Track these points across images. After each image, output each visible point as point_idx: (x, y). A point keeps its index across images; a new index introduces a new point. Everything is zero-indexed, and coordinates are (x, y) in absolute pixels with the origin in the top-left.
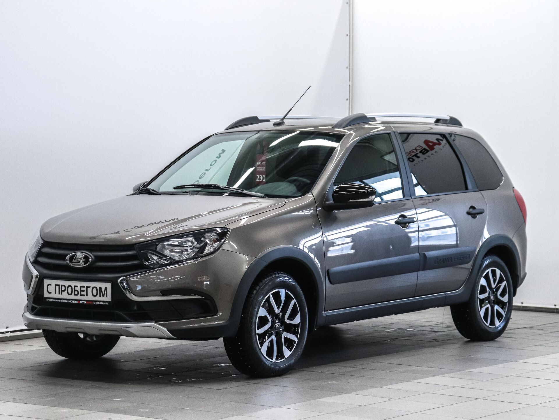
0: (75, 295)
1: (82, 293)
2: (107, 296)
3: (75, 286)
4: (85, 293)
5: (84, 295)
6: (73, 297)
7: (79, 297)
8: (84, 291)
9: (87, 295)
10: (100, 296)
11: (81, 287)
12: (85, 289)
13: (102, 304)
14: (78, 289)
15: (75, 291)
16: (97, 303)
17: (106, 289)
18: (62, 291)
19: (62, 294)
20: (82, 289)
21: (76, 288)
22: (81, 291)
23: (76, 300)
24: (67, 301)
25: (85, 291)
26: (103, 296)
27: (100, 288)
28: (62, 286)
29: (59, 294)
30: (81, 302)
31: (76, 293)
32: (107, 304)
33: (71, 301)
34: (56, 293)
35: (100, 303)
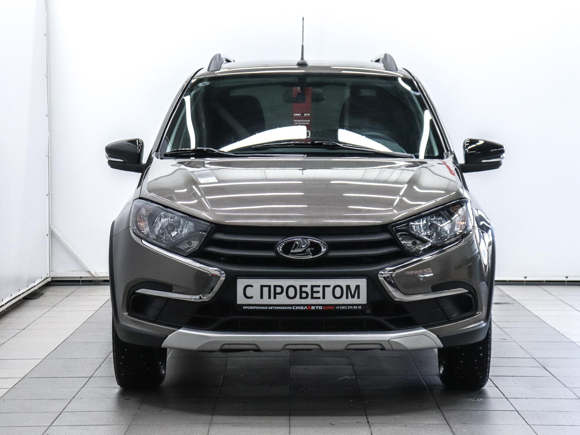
0: (301, 298)
1: (315, 295)
2: (359, 297)
3: (301, 287)
4: (320, 295)
5: (319, 298)
6: (297, 301)
7: (309, 301)
8: (318, 292)
9: (324, 298)
10: (347, 297)
11: (312, 287)
12: (320, 289)
13: (352, 308)
14: (308, 290)
15: (301, 292)
16: (343, 308)
17: (358, 287)
18: (275, 294)
19: (275, 298)
20: (315, 289)
21: (304, 289)
22: (313, 292)
23: (304, 305)
24: (286, 308)
25: (321, 293)
26: (353, 297)
27: (348, 287)
28: (275, 287)
29: (270, 298)
30: (313, 308)
31: (304, 295)
32: (360, 307)
33: (295, 308)
34: (262, 297)
35: (347, 307)
